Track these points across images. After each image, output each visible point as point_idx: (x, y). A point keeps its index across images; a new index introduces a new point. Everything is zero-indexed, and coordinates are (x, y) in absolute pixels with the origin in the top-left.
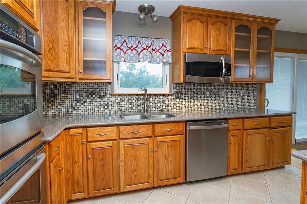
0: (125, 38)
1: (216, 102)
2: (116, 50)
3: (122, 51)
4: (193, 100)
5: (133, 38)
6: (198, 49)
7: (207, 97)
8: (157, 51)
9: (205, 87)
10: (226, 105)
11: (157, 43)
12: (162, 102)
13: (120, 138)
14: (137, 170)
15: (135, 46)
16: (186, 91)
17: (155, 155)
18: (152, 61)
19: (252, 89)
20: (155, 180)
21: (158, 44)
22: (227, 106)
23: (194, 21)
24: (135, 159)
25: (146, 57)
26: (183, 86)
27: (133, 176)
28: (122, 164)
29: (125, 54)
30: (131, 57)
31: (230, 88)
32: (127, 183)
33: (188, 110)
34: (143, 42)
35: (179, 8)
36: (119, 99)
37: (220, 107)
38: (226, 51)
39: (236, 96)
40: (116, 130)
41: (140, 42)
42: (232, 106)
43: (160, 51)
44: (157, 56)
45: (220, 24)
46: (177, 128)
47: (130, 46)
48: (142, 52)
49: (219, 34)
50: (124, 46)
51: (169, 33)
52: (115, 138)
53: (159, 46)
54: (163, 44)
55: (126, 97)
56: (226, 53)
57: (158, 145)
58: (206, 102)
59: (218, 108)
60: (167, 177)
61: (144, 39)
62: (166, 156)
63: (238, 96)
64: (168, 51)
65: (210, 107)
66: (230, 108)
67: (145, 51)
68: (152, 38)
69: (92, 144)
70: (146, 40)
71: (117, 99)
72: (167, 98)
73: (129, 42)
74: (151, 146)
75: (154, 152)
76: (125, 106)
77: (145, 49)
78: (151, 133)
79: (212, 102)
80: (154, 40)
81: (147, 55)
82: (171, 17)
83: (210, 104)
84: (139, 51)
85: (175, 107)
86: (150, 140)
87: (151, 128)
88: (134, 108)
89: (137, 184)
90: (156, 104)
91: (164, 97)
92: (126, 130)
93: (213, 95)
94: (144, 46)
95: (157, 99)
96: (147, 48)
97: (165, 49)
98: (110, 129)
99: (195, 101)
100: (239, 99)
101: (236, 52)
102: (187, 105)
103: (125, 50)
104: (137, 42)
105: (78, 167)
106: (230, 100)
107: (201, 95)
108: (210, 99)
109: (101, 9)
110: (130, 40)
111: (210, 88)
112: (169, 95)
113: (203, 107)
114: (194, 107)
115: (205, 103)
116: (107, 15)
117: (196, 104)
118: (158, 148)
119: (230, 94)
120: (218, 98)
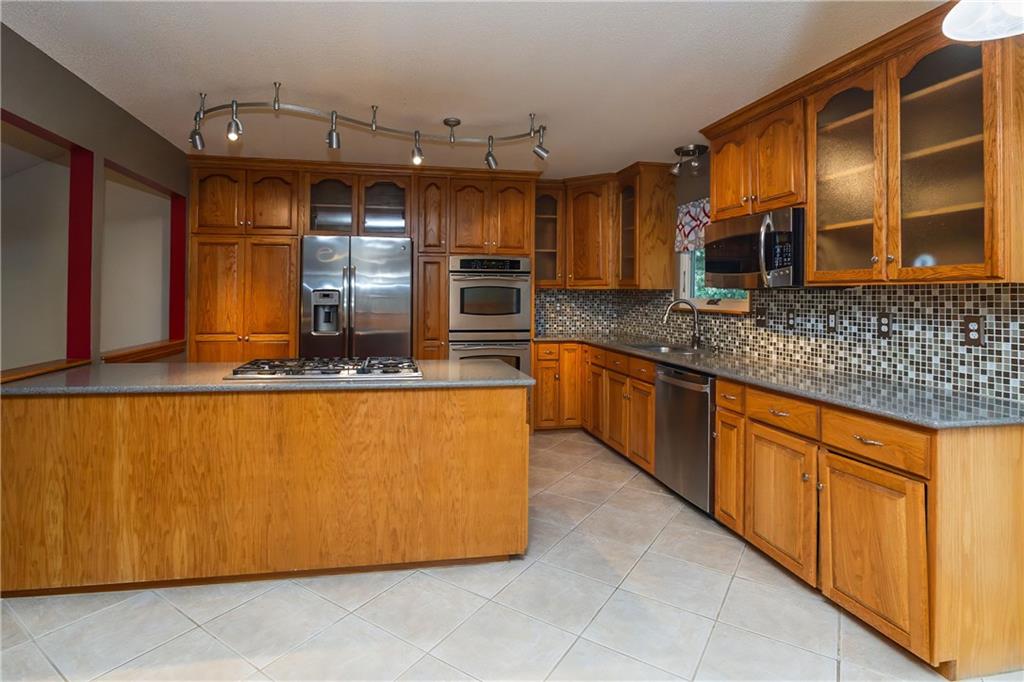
1: (859, 350)
2: (680, 231)
4: (794, 334)
7: (831, 330)
9: (824, 297)
10: (900, 367)
12: (734, 332)
16: (778, 310)
22: (906, 374)
26: (772, 296)
31: (918, 304)
33: (783, 361)
37: (874, 369)
39: (948, 336)
42: (929, 378)
56: (794, 199)
58: (828, 347)
59: (869, 372)
60: (638, 450)
63: (956, 337)
66: (917, 381)
79: (846, 349)
85: (757, 346)
91: (738, 320)
93: (850, 324)
95: (727, 322)
99: (798, 339)
100: (962, 350)
106: (917, 352)
107: (813, 320)
108: (841, 338)
111: (841, 303)
112: (745, 316)
115: (824, 347)
117: (801, 348)
119: (917, 327)
120: (869, 336)
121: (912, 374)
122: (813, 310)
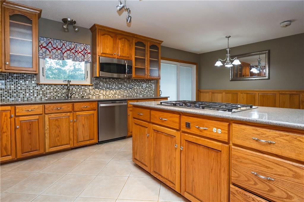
0: (50, 40)
1: (126, 92)
2: (41, 48)
3: (47, 50)
5: (57, 41)
6: (109, 54)
7: (119, 88)
8: (80, 52)
9: (118, 81)
10: (134, 94)
11: (80, 46)
12: (84, 91)
13: (46, 113)
14: (60, 135)
15: (59, 47)
16: (103, 84)
17: (74, 124)
18: (75, 59)
19: (151, 84)
20: (75, 142)
21: (80, 48)
23: (106, 35)
24: (58, 128)
25: (70, 57)
26: (101, 80)
27: (57, 140)
28: (47, 132)
29: (50, 52)
30: (56, 55)
31: (136, 83)
32: (52, 146)
33: (105, 97)
34: (67, 44)
35: (95, 25)
36: (45, 88)
38: (129, 57)
39: (141, 88)
40: (42, 107)
41: (64, 44)
42: (138, 95)
43: (82, 53)
44: (79, 56)
45: (124, 40)
46: (91, 106)
47: (55, 46)
48: (66, 53)
49: (124, 46)
50: (49, 46)
51: (89, 40)
52: (42, 113)
53: (81, 49)
54: (84, 48)
55: (52, 87)
56: (129, 59)
57: (77, 117)
60: (84, 139)
61: (68, 42)
62: (83, 125)
64: (89, 53)
65: (122, 95)
67: (68, 52)
68: (74, 43)
69: (20, 117)
70: (69, 43)
71: (43, 88)
72: (88, 88)
73: (54, 43)
74: (71, 118)
75: (74, 122)
76: (50, 94)
77: (69, 50)
78: (71, 109)
80: (77, 44)
81: (70, 55)
82: (91, 29)
83: (122, 93)
84: (64, 51)
85: (95, 95)
86: (70, 114)
87: (71, 106)
88: (58, 95)
89: (60, 146)
90: (78, 92)
91: (85, 87)
92: (50, 107)
93: (124, 86)
94: (68, 48)
95: (80, 88)
96: (71, 50)
97: (86, 52)
98: (36, 106)
99: (110, 91)
100: (142, 90)
101: (136, 59)
102: (104, 93)
103: (50, 49)
104: (62, 44)
105: (6, 136)
106: (136, 91)
107: (115, 86)
108: (122, 90)
109: (28, 17)
110: (56, 42)
111: (122, 82)
112: (89, 86)
113: (117, 95)
114: (110, 95)
115: (118, 92)
116: (34, 22)
117: (111, 93)
118: (77, 119)
119: (136, 86)
120: (128, 89)
121: (135, 95)
122: (115, 84)
